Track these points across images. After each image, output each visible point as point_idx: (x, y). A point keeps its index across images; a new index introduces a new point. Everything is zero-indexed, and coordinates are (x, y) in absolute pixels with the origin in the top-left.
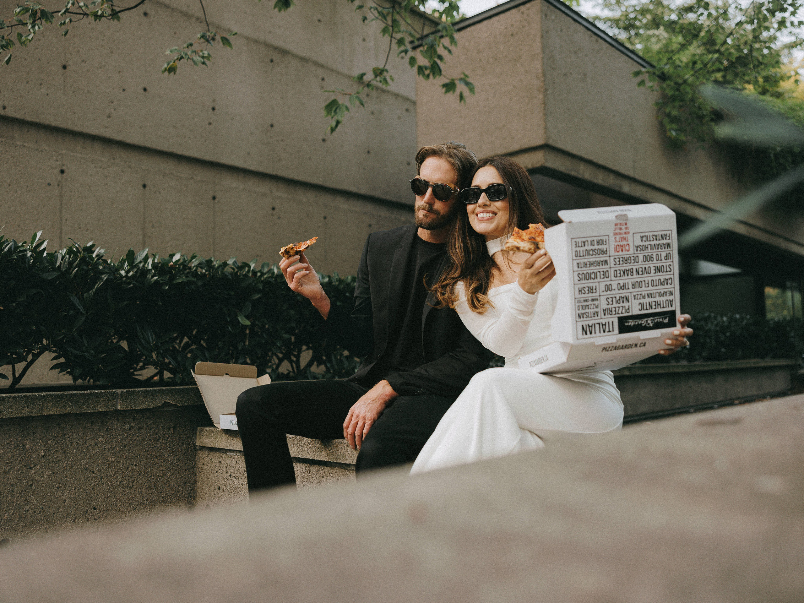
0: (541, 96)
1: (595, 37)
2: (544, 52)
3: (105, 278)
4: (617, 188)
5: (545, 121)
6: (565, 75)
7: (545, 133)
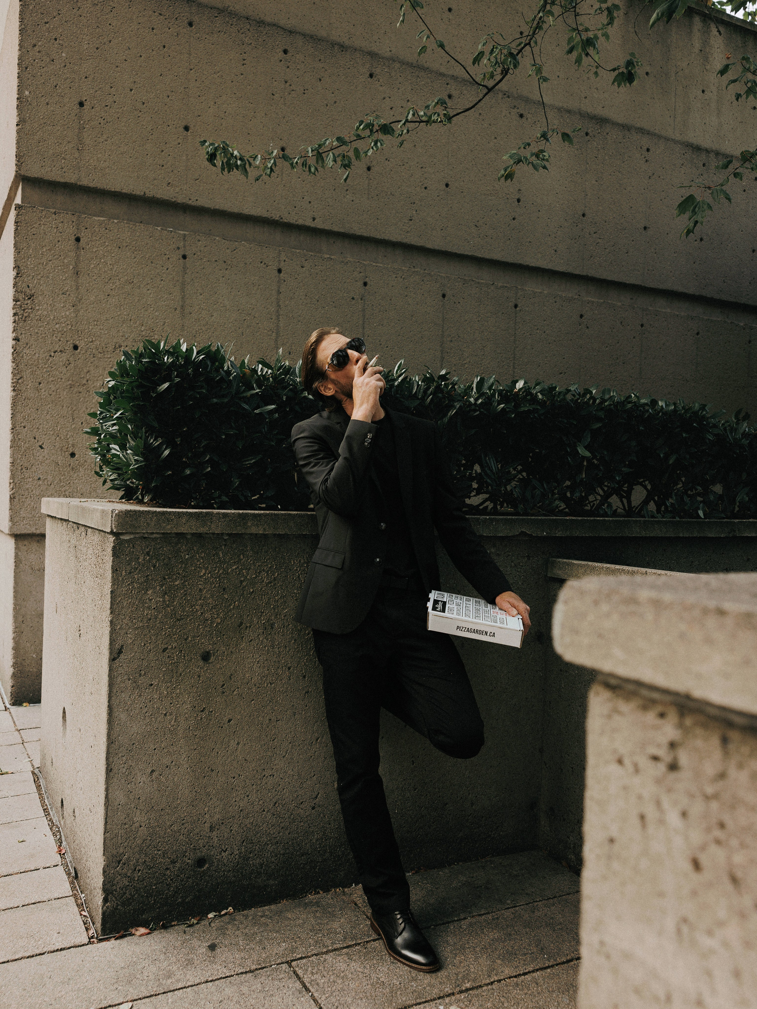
3: (458, 406)
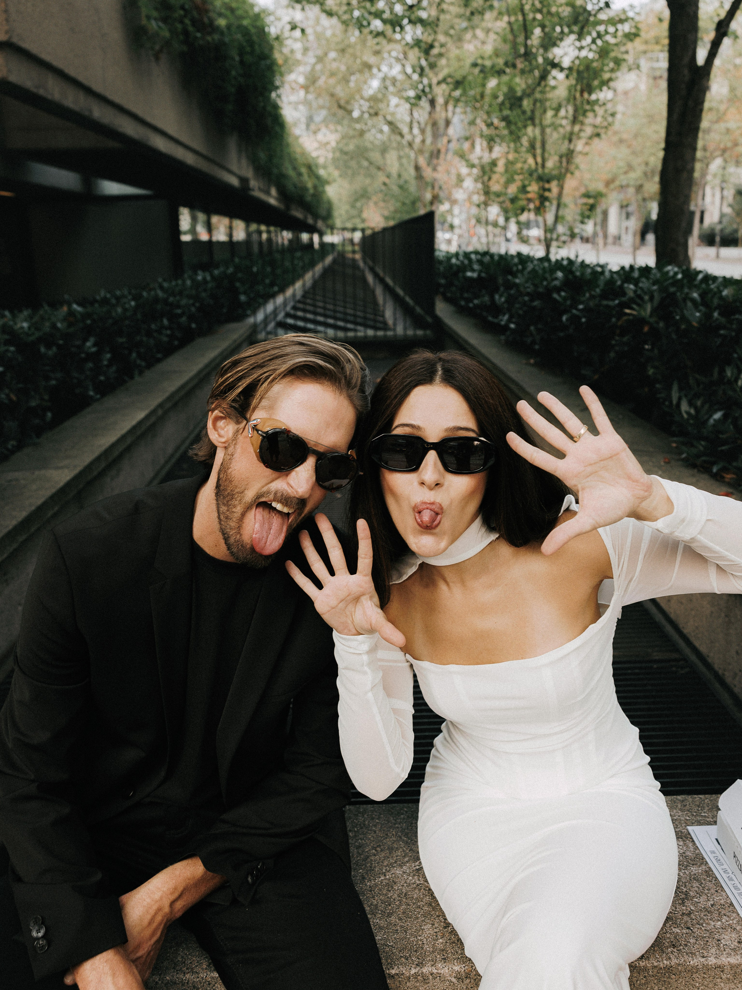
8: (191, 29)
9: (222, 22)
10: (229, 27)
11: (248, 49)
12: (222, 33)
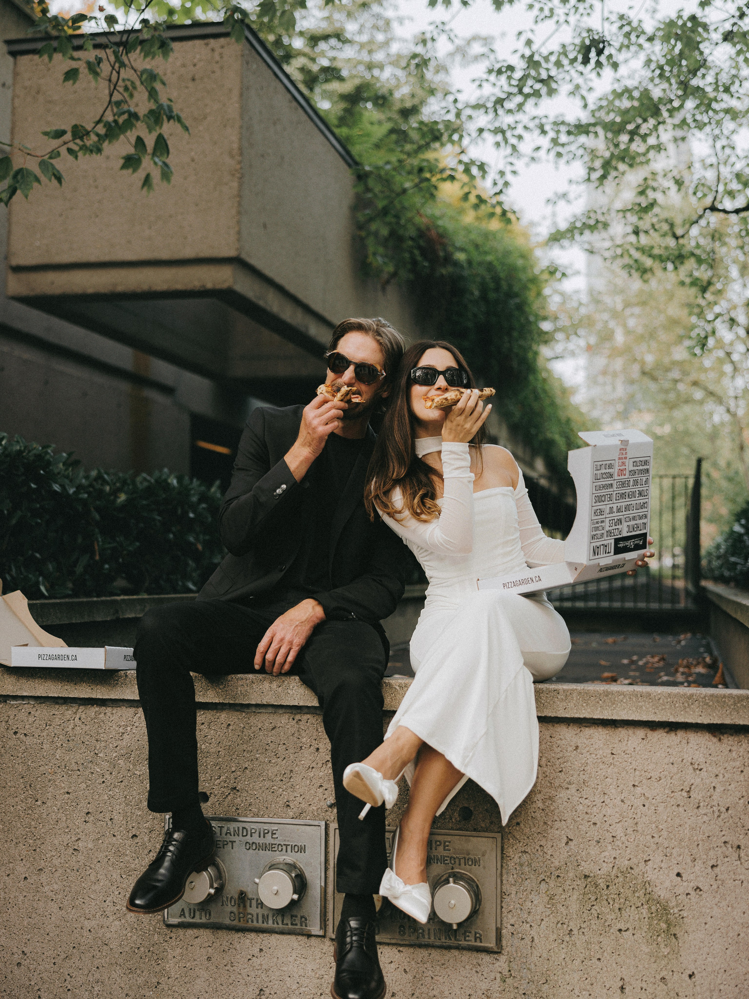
0: (235, 184)
1: (294, 104)
2: (242, 118)
4: (303, 329)
5: (239, 222)
6: (263, 156)
7: (239, 240)
8: (419, 258)
9: (461, 256)
10: (470, 262)
11: (492, 285)
12: (462, 267)
